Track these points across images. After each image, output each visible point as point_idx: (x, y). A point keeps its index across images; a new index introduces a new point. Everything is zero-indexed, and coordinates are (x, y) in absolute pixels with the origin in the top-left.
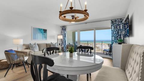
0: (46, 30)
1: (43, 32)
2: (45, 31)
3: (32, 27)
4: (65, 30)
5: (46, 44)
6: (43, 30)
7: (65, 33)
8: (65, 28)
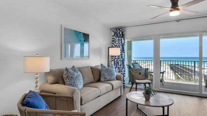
0: (88, 35)
1: (83, 39)
2: (86, 37)
3: (62, 26)
4: (123, 36)
5: (91, 68)
6: (82, 35)
7: (123, 43)
8: (122, 32)
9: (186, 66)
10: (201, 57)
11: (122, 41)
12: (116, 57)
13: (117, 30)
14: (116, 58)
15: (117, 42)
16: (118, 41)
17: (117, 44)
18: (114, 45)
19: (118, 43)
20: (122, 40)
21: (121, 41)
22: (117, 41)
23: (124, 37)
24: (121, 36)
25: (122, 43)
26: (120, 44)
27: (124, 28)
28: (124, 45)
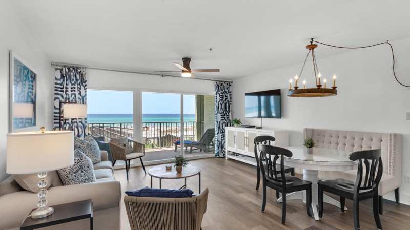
3: (9, 52)
4: (82, 82)
7: (83, 94)
8: (82, 76)
9: (114, 127)
10: (182, 115)
11: (80, 92)
12: (68, 120)
13: (69, 69)
14: (69, 123)
15: (69, 93)
16: (72, 91)
17: (70, 96)
18: (62, 97)
19: (72, 95)
20: (80, 89)
21: (78, 90)
22: (69, 90)
23: (86, 85)
24: (79, 82)
25: (80, 94)
26: (75, 96)
27: (86, 68)
28: (84, 98)
